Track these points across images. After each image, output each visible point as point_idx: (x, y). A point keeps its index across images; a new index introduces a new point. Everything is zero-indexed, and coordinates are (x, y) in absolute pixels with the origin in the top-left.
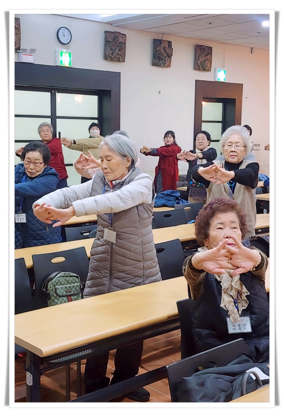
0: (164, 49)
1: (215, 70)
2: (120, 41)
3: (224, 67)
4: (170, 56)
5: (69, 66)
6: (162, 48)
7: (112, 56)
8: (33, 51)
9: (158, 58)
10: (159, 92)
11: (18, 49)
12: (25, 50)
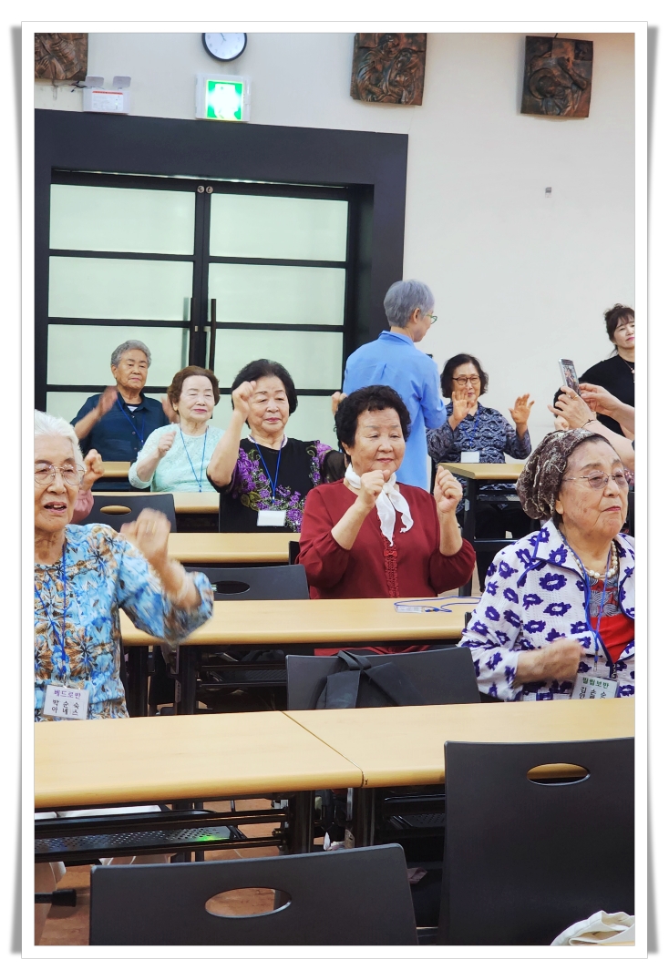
0: (562, 63)
2: (402, 47)
4: (583, 86)
6: (553, 62)
7: (375, 89)
8: (122, 81)
9: (540, 90)
10: (549, 191)
11: (78, 78)
12: (98, 81)
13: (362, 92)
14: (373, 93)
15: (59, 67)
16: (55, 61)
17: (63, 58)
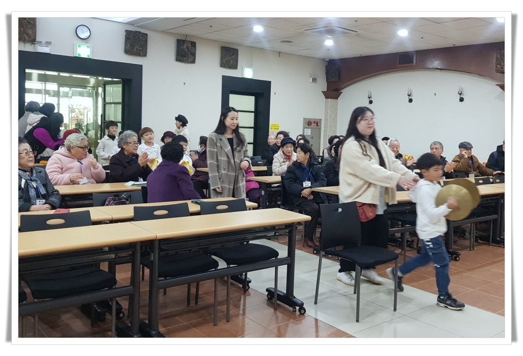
0: (187, 48)
1: (242, 68)
2: (140, 39)
3: (250, 66)
4: (194, 55)
5: (87, 57)
6: (185, 46)
7: (132, 51)
8: (48, 43)
9: (181, 55)
10: (184, 83)
11: (33, 41)
12: (40, 42)
13: (128, 51)
14: (131, 52)
15: (26, 37)
16: (25, 35)
17: (27, 34)
